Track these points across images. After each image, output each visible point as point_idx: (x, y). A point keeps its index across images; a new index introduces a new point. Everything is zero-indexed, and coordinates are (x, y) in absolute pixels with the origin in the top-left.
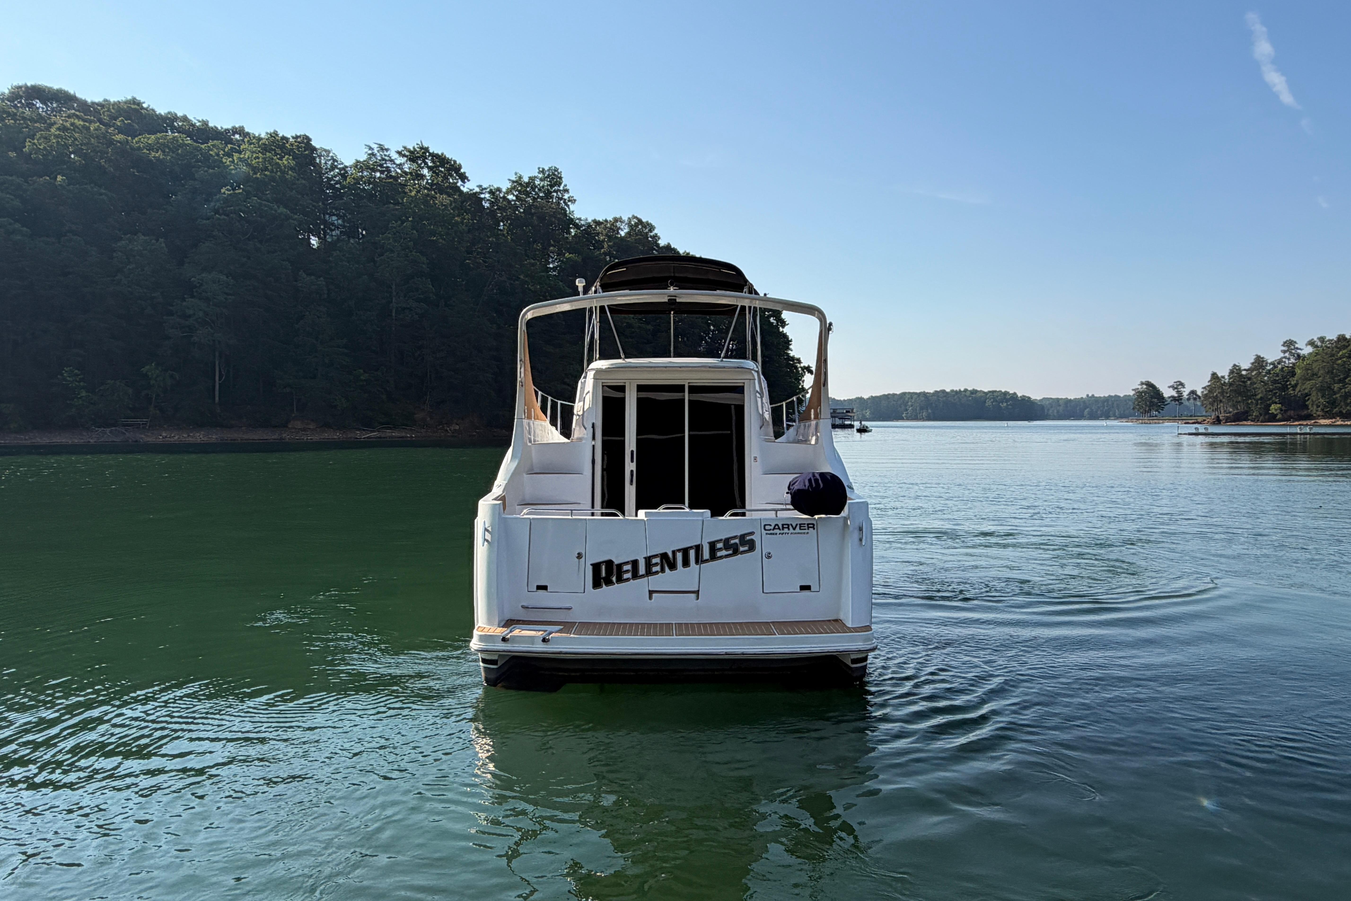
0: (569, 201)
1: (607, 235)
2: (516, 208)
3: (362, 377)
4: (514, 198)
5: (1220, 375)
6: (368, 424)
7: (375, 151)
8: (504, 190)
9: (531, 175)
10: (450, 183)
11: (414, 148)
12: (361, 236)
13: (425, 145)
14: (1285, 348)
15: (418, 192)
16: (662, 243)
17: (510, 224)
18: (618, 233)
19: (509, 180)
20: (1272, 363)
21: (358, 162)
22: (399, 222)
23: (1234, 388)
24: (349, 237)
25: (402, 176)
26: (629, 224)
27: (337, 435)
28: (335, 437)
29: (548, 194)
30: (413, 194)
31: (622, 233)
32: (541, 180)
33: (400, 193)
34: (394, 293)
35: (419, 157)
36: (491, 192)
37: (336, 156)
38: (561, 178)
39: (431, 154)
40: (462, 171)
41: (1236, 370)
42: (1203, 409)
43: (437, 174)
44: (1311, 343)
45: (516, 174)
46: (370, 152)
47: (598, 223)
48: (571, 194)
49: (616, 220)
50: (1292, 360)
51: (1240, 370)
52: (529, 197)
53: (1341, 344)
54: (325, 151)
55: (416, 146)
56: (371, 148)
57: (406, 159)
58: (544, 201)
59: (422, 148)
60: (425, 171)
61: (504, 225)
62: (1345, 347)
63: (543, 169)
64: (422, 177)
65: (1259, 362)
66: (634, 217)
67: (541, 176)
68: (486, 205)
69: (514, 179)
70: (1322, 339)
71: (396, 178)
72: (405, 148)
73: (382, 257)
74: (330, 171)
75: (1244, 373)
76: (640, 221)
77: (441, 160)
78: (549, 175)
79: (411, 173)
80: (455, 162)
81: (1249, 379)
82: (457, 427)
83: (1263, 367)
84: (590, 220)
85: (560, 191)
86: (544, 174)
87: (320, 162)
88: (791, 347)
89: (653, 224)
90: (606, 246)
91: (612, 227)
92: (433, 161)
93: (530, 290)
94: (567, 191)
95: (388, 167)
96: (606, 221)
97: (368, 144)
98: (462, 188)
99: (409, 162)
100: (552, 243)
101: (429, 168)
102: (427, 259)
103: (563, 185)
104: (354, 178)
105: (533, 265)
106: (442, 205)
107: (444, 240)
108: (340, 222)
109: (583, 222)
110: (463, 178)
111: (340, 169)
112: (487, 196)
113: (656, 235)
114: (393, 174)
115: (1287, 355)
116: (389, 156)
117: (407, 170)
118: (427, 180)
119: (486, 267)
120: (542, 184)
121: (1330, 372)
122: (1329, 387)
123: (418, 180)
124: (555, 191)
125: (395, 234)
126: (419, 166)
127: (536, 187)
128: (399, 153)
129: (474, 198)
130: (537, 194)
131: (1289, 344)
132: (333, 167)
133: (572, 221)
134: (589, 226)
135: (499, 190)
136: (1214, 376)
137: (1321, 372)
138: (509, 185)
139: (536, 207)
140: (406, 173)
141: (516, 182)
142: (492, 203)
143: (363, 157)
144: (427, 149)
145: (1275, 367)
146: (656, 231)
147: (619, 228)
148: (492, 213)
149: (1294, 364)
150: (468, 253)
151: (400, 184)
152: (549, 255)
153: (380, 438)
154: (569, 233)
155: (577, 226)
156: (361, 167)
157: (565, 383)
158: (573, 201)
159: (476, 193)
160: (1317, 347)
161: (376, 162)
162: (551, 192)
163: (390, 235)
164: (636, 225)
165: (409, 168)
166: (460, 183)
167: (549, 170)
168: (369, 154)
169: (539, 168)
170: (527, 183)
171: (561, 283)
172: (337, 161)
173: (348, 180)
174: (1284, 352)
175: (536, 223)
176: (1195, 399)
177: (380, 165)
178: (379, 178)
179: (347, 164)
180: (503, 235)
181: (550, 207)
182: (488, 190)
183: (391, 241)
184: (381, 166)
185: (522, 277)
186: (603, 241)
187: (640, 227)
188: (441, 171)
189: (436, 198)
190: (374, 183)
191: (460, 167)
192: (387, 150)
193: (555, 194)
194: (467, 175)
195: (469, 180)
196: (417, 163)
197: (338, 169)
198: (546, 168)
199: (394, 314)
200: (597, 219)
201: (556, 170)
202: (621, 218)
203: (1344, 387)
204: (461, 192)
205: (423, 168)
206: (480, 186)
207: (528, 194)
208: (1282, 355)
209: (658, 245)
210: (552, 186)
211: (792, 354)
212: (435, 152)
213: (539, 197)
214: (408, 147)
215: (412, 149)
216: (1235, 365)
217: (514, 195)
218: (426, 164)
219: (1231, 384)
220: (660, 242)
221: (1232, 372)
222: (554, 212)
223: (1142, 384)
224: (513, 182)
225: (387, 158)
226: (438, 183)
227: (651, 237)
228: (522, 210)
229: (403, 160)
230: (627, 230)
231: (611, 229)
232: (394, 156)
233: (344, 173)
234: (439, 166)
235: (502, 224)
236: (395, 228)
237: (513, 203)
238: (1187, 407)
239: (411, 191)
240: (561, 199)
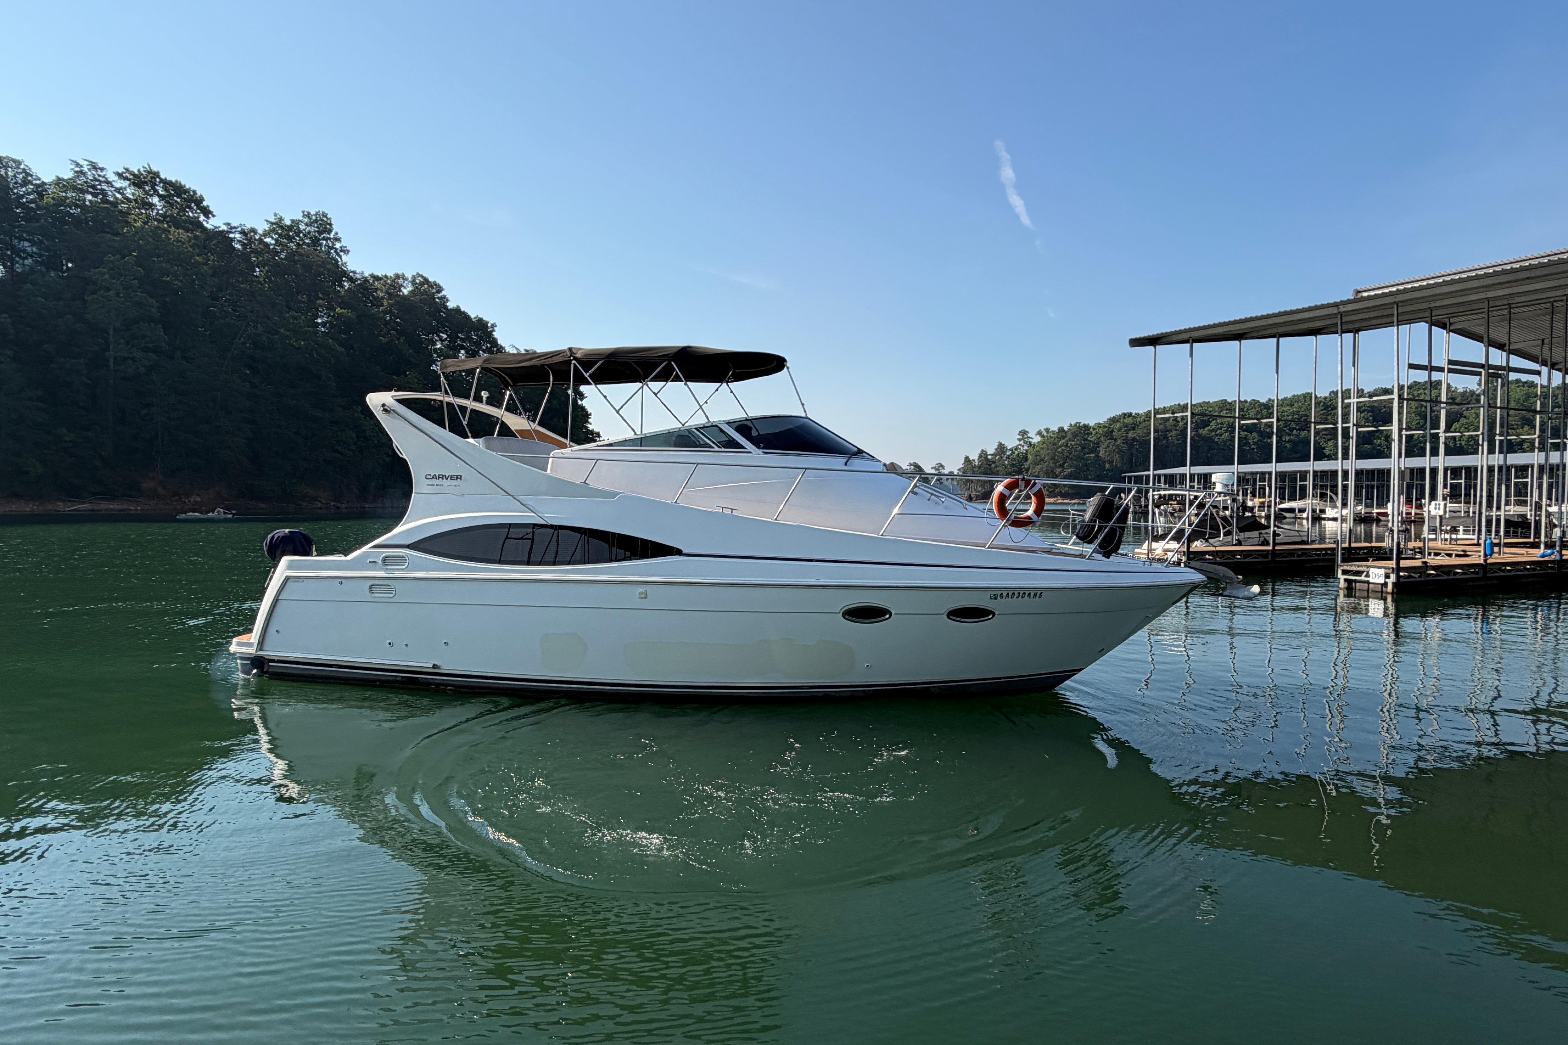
0: (341, 251)
1: (387, 292)
2: (277, 253)
3: (67, 439)
4: (273, 242)
5: (971, 459)
6: (74, 493)
7: (85, 169)
8: (260, 231)
9: (294, 218)
10: (189, 216)
11: (139, 171)
12: (65, 268)
13: (155, 169)
14: (1020, 437)
15: (146, 223)
16: (451, 305)
17: (268, 272)
18: (400, 291)
19: (267, 221)
20: (1011, 450)
21: (59, 179)
22: (118, 256)
23: (982, 470)
24: (47, 268)
25: (123, 202)
26: (413, 282)
27: (29, 508)
28: (28, 509)
29: (316, 242)
30: (139, 224)
31: (405, 291)
32: (307, 225)
33: (119, 222)
34: (112, 340)
35: (145, 182)
36: (243, 232)
37: (30, 169)
38: (331, 225)
39: (162, 181)
40: (205, 203)
41: (983, 455)
42: (958, 488)
43: (172, 205)
44: (1039, 433)
45: (275, 215)
46: (77, 169)
47: (376, 278)
48: (343, 243)
49: (398, 276)
50: (1026, 448)
51: (987, 455)
52: (292, 242)
53: (1061, 434)
54: (15, 161)
55: (142, 170)
56: (78, 165)
57: (128, 182)
58: (312, 248)
59: (150, 172)
60: (155, 200)
61: (261, 271)
62: (1064, 437)
63: (309, 213)
64: (151, 206)
65: (1001, 448)
66: (419, 275)
67: (306, 220)
68: (238, 246)
69: (274, 221)
70: (1047, 430)
71: (115, 204)
72: (127, 170)
73: (95, 296)
74: (22, 186)
75: (990, 457)
76: (426, 281)
77: (177, 189)
78: (316, 221)
79: (136, 200)
80: (195, 192)
81: (994, 462)
82: (198, 499)
83: (1004, 452)
84: (366, 274)
85: (330, 239)
86: (310, 219)
87: (6, 173)
88: (590, 420)
89: (442, 284)
90: (385, 303)
91: (394, 284)
92: (166, 190)
93: (293, 346)
94: (338, 240)
95: (104, 190)
96: (386, 276)
97: (74, 159)
98: (205, 223)
99: (132, 187)
100: (320, 295)
101: (160, 196)
102: (157, 302)
103: (333, 233)
104: (53, 198)
105: (295, 318)
106: (178, 241)
107: (181, 281)
108: (34, 249)
109: (358, 276)
110: (207, 212)
111: (37, 186)
112: (238, 236)
113: (444, 297)
114: (112, 199)
115: (1022, 442)
116: (104, 177)
117: (131, 197)
118: (158, 210)
119: (236, 316)
120: (308, 229)
121: (1053, 458)
122: (1052, 471)
123: (146, 209)
124: (324, 239)
125: (112, 269)
126: (147, 193)
127: (301, 232)
128: (120, 175)
129: (221, 238)
130: (301, 239)
131: (1024, 433)
132: (25, 183)
133: (345, 274)
134: (366, 280)
135: (254, 231)
136: (967, 459)
137: (1047, 458)
138: (267, 227)
139: (301, 255)
140: (128, 199)
141: (276, 224)
142: (244, 245)
143: (67, 174)
144: (157, 174)
145: (1013, 453)
146: (443, 293)
147: (402, 286)
148: (244, 256)
149: (1027, 451)
150: (213, 299)
151: (121, 211)
152: (317, 310)
153: (93, 510)
154: (343, 287)
155: (351, 280)
156: (64, 186)
157: (337, 451)
158: (347, 252)
159: (223, 231)
160: (1043, 436)
161: (86, 182)
162: (319, 240)
163: (105, 270)
164: (422, 284)
165: (133, 194)
166: (202, 218)
167: (316, 214)
168: (76, 172)
169: (303, 212)
170: (288, 226)
171: (330, 341)
172: (31, 176)
173: (45, 200)
174: (1019, 440)
175: (300, 271)
176: (952, 479)
177: (92, 187)
178: (90, 201)
179: (46, 181)
180: (259, 282)
181: (318, 256)
182: (239, 229)
183: (107, 276)
184: (94, 187)
185: (282, 330)
186: (383, 298)
187: (426, 286)
188: (176, 202)
189: (169, 232)
190: (83, 207)
191: (202, 199)
192: (102, 169)
193: (324, 242)
194: (211, 209)
195: (214, 216)
196: (144, 189)
197: (32, 184)
198: (312, 213)
199: (111, 364)
200: (376, 274)
201: (325, 215)
202: (403, 275)
203: (1063, 471)
204: (204, 229)
205: (151, 196)
206: (228, 224)
207: (290, 239)
208: (1018, 443)
209: (446, 307)
210: (320, 233)
211: (591, 427)
212: (168, 179)
213: (304, 243)
214: (131, 169)
215: (136, 172)
216: (983, 451)
217: (273, 238)
218: (156, 191)
219: (979, 467)
220: (448, 304)
221: (980, 456)
222: (323, 262)
223: (911, 465)
224: (272, 223)
225: (101, 179)
226: (172, 215)
227: (438, 298)
228: (282, 256)
229: (125, 184)
230: (410, 288)
231: (391, 285)
232: (112, 177)
233: (41, 189)
234: (173, 195)
235: (257, 270)
236: (112, 262)
237: (271, 247)
238: (946, 486)
239: (135, 221)
240: (332, 248)
